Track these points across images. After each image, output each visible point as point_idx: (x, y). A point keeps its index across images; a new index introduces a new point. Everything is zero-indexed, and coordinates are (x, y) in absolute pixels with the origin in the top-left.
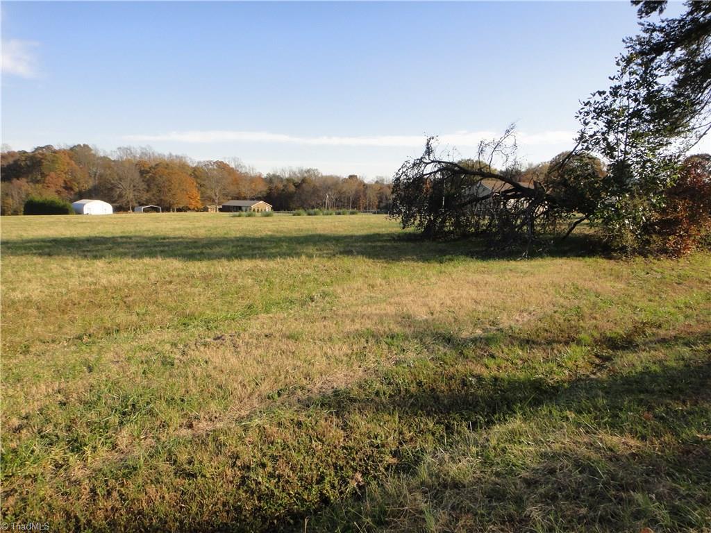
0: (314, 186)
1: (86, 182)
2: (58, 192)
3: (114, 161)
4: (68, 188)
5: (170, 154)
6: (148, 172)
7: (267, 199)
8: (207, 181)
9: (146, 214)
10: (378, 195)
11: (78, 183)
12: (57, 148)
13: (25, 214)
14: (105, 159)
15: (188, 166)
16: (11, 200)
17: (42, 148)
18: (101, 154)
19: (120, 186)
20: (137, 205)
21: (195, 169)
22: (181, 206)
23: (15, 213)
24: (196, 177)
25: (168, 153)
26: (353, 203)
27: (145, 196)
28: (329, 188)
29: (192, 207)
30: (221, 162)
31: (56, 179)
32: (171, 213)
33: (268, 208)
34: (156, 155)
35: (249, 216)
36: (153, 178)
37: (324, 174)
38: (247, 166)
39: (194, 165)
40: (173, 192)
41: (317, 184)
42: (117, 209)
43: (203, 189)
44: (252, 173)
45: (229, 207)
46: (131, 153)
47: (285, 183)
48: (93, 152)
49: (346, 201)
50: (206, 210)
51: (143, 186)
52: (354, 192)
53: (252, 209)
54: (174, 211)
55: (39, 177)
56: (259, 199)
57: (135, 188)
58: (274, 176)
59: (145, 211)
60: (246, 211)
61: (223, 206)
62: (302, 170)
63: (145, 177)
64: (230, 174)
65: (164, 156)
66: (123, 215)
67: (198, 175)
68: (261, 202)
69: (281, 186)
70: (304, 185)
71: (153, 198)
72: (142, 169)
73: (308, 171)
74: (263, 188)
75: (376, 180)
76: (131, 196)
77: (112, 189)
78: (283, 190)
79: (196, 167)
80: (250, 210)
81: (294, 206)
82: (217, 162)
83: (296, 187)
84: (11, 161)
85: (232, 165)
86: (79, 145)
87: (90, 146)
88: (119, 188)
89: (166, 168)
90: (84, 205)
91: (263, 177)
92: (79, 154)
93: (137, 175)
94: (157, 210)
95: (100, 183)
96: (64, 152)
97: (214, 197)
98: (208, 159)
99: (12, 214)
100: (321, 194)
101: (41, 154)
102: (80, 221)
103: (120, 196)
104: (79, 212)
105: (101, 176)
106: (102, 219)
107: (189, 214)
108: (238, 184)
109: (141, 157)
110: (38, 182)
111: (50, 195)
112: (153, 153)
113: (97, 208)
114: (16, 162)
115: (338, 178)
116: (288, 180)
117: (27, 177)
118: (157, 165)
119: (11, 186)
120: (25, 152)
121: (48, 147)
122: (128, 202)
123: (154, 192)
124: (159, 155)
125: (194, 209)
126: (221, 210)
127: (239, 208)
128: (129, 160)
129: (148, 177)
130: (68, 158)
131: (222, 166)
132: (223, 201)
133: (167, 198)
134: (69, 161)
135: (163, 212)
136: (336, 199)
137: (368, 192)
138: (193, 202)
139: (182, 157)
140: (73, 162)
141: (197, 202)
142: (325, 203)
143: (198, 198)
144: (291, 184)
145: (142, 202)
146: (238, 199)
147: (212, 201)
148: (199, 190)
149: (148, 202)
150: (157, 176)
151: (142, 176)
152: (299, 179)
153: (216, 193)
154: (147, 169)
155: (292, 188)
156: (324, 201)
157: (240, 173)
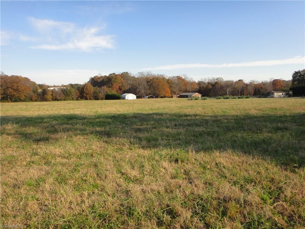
0: (221, 85)
1: (127, 87)
2: (117, 91)
3: (137, 78)
4: (120, 89)
5: (158, 74)
6: (150, 82)
7: (199, 91)
8: (173, 85)
9: (149, 99)
10: (254, 89)
11: (124, 87)
12: (117, 74)
13: (105, 100)
14: (133, 77)
15: (165, 78)
16: (101, 94)
17: (112, 74)
18: (132, 75)
19: (139, 88)
20: (145, 95)
22: (162, 96)
23: (102, 99)
24: (168, 83)
25: (157, 74)
26: (240, 93)
27: (149, 92)
28: (229, 86)
29: (167, 96)
30: (179, 76)
31: (116, 86)
32: (159, 99)
33: (200, 96)
34: (153, 75)
35: (191, 99)
36: (152, 84)
37: (225, 81)
38: (189, 78)
39: (167, 79)
40: (159, 90)
41: (223, 85)
42: (138, 97)
43: (171, 88)
44: (192, 81)
45: (182, 95)
46: (143, 75)
47: (207, 84)
48: (129, 75)
49: (237, 92)
50: (172, 97)
51: (148, 87)
52: (241, 88)
53: (193, 97)
54: (159, 98)
55: (110, 85)
56: (195, 92)
57: (145, 89)
58: (201, 82)
59: (148, 98)
60: (190, 97)
61: (180, 95)
62: (214, 79)
63: (149, 84)
64: (182, 82)
65: (156, 75)
66: (140, 100)
67: (169, 82)
68: (197, 93)
69: (205, 86)
70: (216, 85)
71: (151, 92)
72: (147, 80)
73: (218, 79)
74: (197, 87)
75: (250, 82)
76: (143, 92)
77: (136, 89)
78: (206, 88)
79: (168, 79)
80: (192, 97)
81: (211, 95)
82: (177, 77)
83: (212, 86)
84: (101, 79)
85: (183, 78)
86: (124, 72)
87: (128, 73)
88: (139, 89)
89: (157, 80)
90: (126, 96)
92: (125, 76)
93: (146, 83)
94: (153, 97)
95: (131, 87)
96: (119, 75)
97: (176, 92)
98: (173, 76)
99: (101, 100)
100: (225, 89)
101: (111, 76)
102: (125, 102)
103: (139, 92)
104: (124, 98)
105: (132, 84)
106: (131, 102)
107: (166, 99)
108: (186, 85)
109: (147, 76)
110: (110, 87)
111: (114, 92)
112: (151, 74)
113: (131, 97)
114: (103, 80)
115: (233, 81)
116: (208, 83)
117: (106, 85)
118: (153, 79)
119: (101, 89)
120: (106, 76)
121: (114, 74)
122: (142, 94)
123: (152, 90)
124: (154, 75)
125: (167, 97)
126: (178, 97)
127: (187, 96)
128: (142, 77)
129: (150, 84)
130: (120, 78)
131: (179, 78)
132: (180, 93)
133: (157, 92)
134: (121, 79)
135: (155, 98)
136: (232, 91)
137: (249, 87)
138: (167, 94)
139: (163, 75)
140: (122, 79)
141: (169, 94)
142: (227, 93)
143: (169, 92)
144: (210, 85)
145: (147, 94)
146: (186, 92)
147: (175, 93)
148: (170, 89)
149: (150, 94)
150: (153, 83)
151: (147, 83)
152: (213, 82)
153: (176, 90)
154: (149, 80)
155: (210, 87)
156: (226, 92)
157: (187, 81)
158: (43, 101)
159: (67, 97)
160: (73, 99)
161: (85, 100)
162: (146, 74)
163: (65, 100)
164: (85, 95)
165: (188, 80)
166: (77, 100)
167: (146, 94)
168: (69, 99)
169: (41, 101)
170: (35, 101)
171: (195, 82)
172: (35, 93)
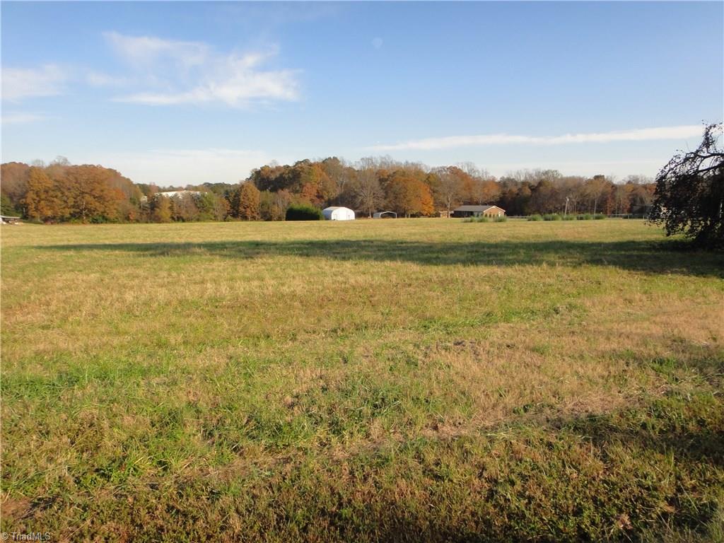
0: (553, 188)
1: (335, 191)
2: (312, 201)
3: (358, 171)
4: (320, 197)
5: (407, 162)
6: (386, 180)
7: (500, 204)
8: (440, 187)
9: (383, 220)
10: (630, 197)
11: (328, 192)
12: (312, 161)
13: (286, 220)
14: (350, 169)
15: (422, 172)
16: (277, 208)
17: (301, 162)
18: (347, 165)
19: (362, 194)
20: (375, 211)
21: (429, 176)
22: (415, 212)
23: (280, 219)
24: (430, 183)
25: (405, 161)
26: (599, 206)
27: (383, 203)
28: (570, 190)
29: (425, 213)
30: (454, 168)
31: (311, 189)
32: (405, 219)
33: (500, 213)
34: (394, 163)
35: (481, 221)
36: (390, 186)
37: (563, 177)
38: (480, 170)
39: (429, 172)
40: (408, 199)
41: (557, 187)
42: (358, 215)
43: (436, 194)
44: (485, 178)
45: (460, 212)
46: (373, 163)
47: (520, 186)
48: (341, 163)
49: (590, 204)
50: (437, 215)
51: (382, 193)
52: (600, 195)
53: (485, 215)
54: (408, 217)
55: (298, 188)
56: (491, 204)
57: (376, 196)
58: (509, 179)
59: (383, 217)
60: (478, 216)
61: (455, 212)
62: (539, 172)
63: (384, 185)
64: (462, 180)
65: (401, 164)
66: (363, 220)
67: (432, 182)
68: (494, 207)
69: (515, 190)
70: (541, 188)
71: (389, 204)
72: (382, 177)
73: (546, 173)
74: (496, 193)
75: (628, 179)
76: (371, 203)
77: (355, 197)
78: (518, 194)
80: (482, 215)
81: (529, 211)
82: (450, 168)
83: (532, 190)
84: (278, 174)
85: (465, 170)
86: (330, 158)
87: (339, 158)
88: (361, 196)
89: (403, 176)
90: (332, 211)
91: (496, 181)
92: (330, 165)
93: (377, 183)
94: (392, 216)
95: (345, 192)
96: (317, 164)
97: (447, 203)
98: (440, 165)
99: (278, 220)
100: (560, 197)
101: (301, 168)
102: (329, 226)
103: (362, 203)
104: (328, 218)
105: (346, 185)
106: (346, 224)
107: (422, 219)
108: (470, 189)
109: (381, 166)
110: (297, 192)
111: (305, 204)
112: (391, 162)
113: (342, 214)
114: (281, 175)
115: (581, 179)
116: (524, 183)
117: (289, 188)
118: (394, 173)
119: (277, 196)
120: (288, 167)
121: (306, 161)
122: (368, 208)
123: (391, 199)
124: (396, 163)
125: (426, 215)
126: (452, 215)
127: (471, 214)
128: (370, 170)
129: (386, 185)
130: (320, 170)
131: (455, 172)
132: (454, 206)
133: (401, 205)
134: (321, 172)
135: (398, 217)
136: (578, 203)
137: (618, 194)
138: (426, 208)
139: (417, 164)
140: (324, 173)
141: (430, 207)
142: (564, 207)
143: (432, 203)
144: (527, 188)
145: (380, 208)
146: (470, 204)
147: (444, 206)
148: (432, 196)
149: (385, 208)
150: (394, 183)
151: (381, 183)
152: (534, 181)
153: (448, 199)
154: (386, 177)
155: (528, 192)
156: (563, 204)
157: (474, 178)
158: (152, 222)
159: (203, 214)
160: (216, 219)
161: (242, 220)
162: (379, 161)
163: (198, 220)
164: (241, 209)
165: (476, 175)
166: (225, 220)
167: (378, 209)
168: (207, 219)
169: (147, 223)
170: (134, 223)
171: (494, 179)
172: (134, 203)
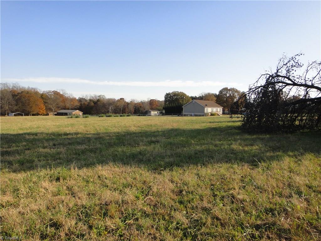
0: (103, 103)
5: (29, 87)
6: (17, 96)
7: (80, 109)
8: (49, 101)
10: (134, 108)
15: (38, 93)
21: (42, 95)
22: (35, 113)
25: (28, 87)
26: (122, 111)
27: (15, 108)
28: (111, 104)
30: (56, 91)
32: (29, 117)
33: (81, 113)
34: (21, 87)
35: (71, 117)
36: (19, 99)
37: (107, 98)
38: (69, 94)
39: (41, 93)
40: (30, 106)
41: (105, 102)
43: (46, 104)
44: (71, 97)
45: (60, 113)
46: (7, 86)
47: (89, 101)
49: (119, 110)
50: (47, 115)
51: (14, 102)
52: (123, 106)
53: (73, 114)
54: (30, 116)
56: (76, 109)
57: (10, 104)
58: (82, 98)
59: (15, 115)
60: (70, 115)
61: (57, 113)
62: (96, 96)
63: (15, 98)
64: (61, 97)
65: (25, 88)
67: (44, 97)
68: (77, 111)
69: (86, 103)
70: (98, 102)
71: (19, 109)
72: (13, 94)
73: (100, 96)
74: (77, 104)
75: (131, 100)
76: (7, 108)
78: (88, 105)
79: (42, 93)
80: (72, 114)
81: (94, 113)
82: (53, 91)
83: (94, 103)
85: (61, 93)
89: (27, 94)
91: (77, 99)
93: (11, 97)
94: (22, 115)
97: (53, 108)
98: (49, 90)
100: (107, 107)
107: (39, 117)
108: (64, 102)
109: (13, 88)
112: (19, 86)
115: (115, 99)
116: (90, 100)
118: (22, 92)
122: (5, 111)
123: (20, 106)
124: (23, 87)
125: (41, 114)
126: (56, 115)
127: (66, 114)
128: (6, 90)
129: (17, 98)
131: (56, 93)
132: (57, 110)
133: (26, 109)
135: (25, 116)
136: (114, 109)
137: (129, 106)
138: (42, 111)
139: (35, 89)
143: (44, 109)
144: (92, 102)
145: (13, 111)
146: (64, 109)
147: (51, 110)
148: (44, 105)
149: (16, 111)
150: (22, 97)
151: (13, 97)
152: (95, 100)
153: (53, 107)
154: (16, 94)
155: (92, 104)
156: (109, 110)
157: (66, 97)
162: (12, 85)
165: (67, 96)
167: (11, 111)
171: (75, 98)
